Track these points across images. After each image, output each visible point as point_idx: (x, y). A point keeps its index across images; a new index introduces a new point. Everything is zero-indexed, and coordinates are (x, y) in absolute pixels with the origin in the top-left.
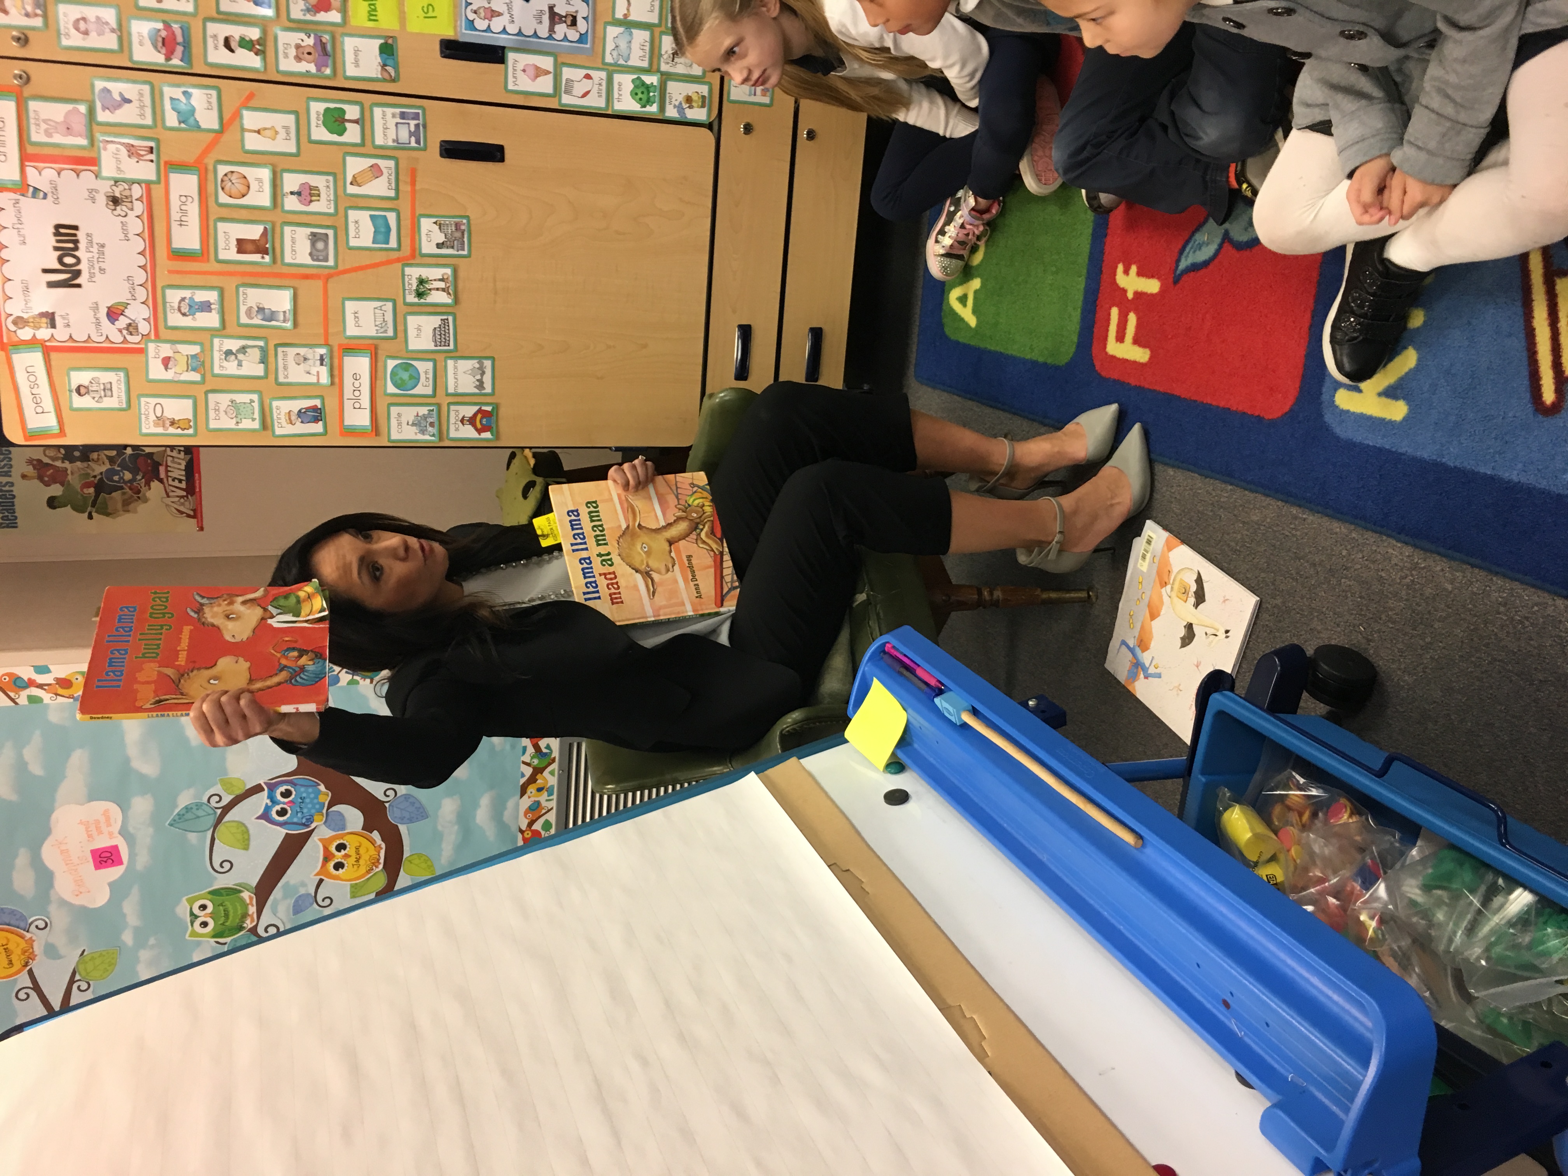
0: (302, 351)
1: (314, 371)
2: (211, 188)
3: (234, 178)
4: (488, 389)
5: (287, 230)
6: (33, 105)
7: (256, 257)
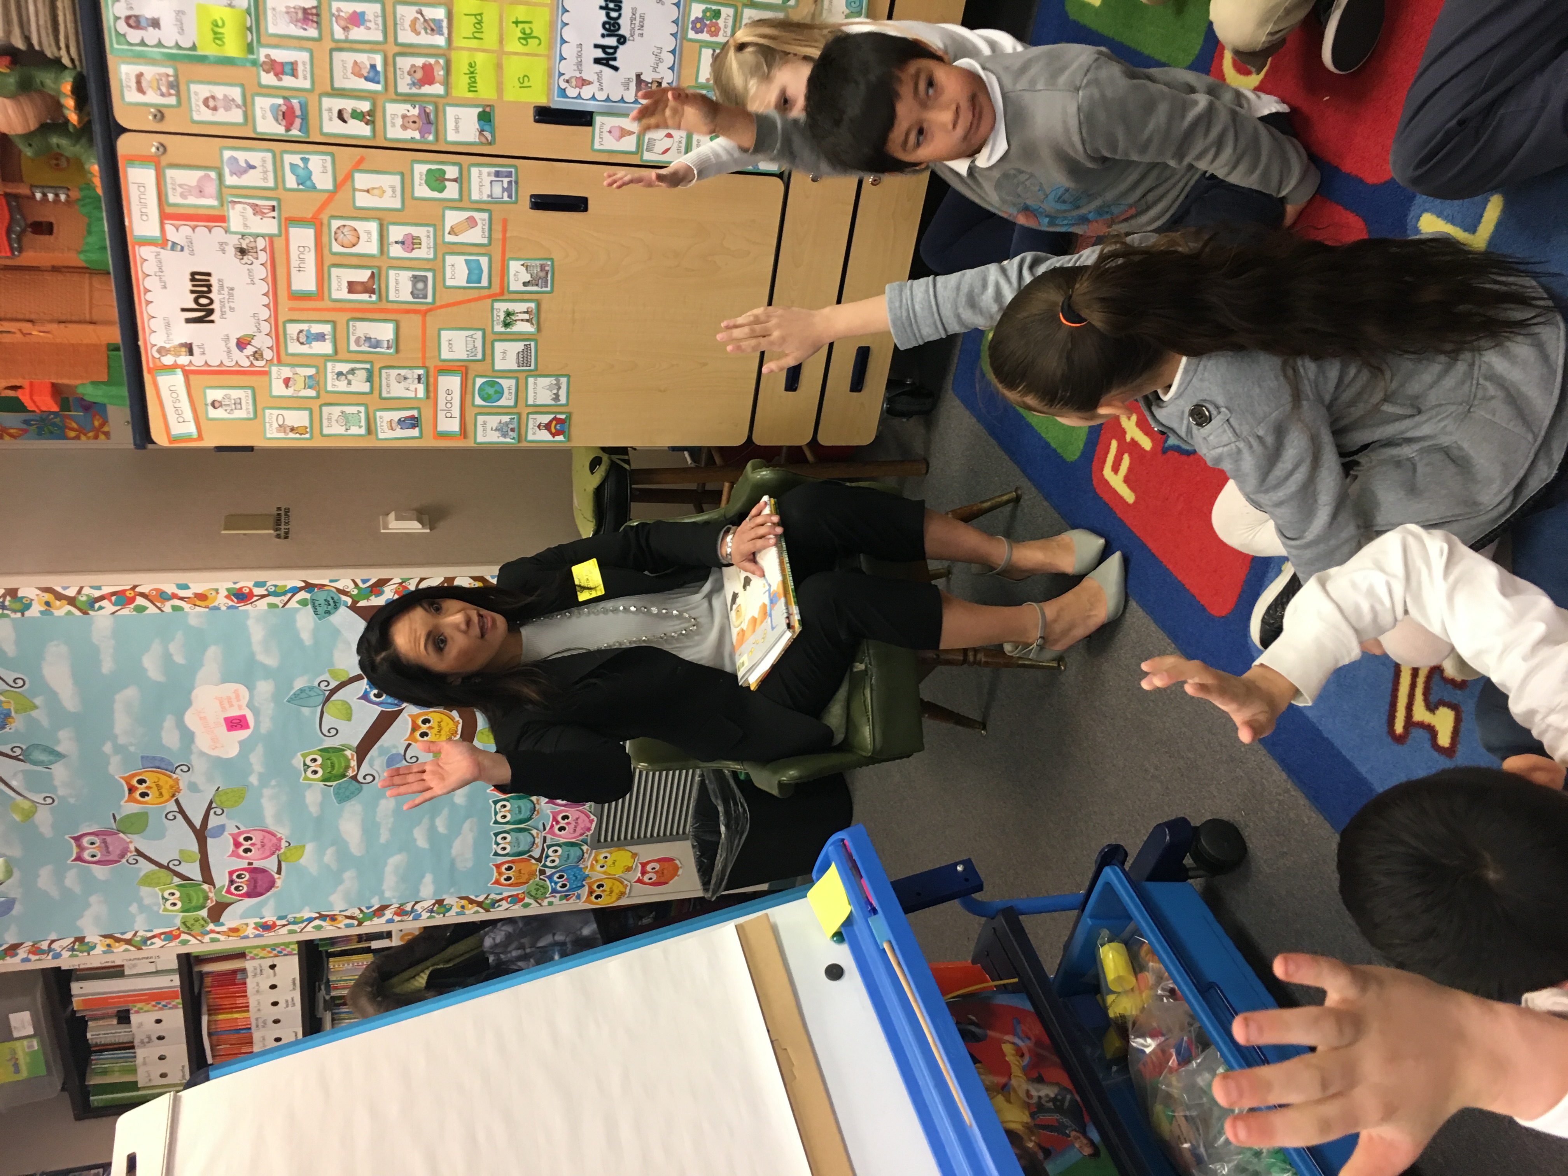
0: (403, 372)
1: (412, 388)
2: (325, 239)
3: (345, 230)
4: (563, 400)
5: (392, 273)
6: (170, 173)
7: (365, 297)
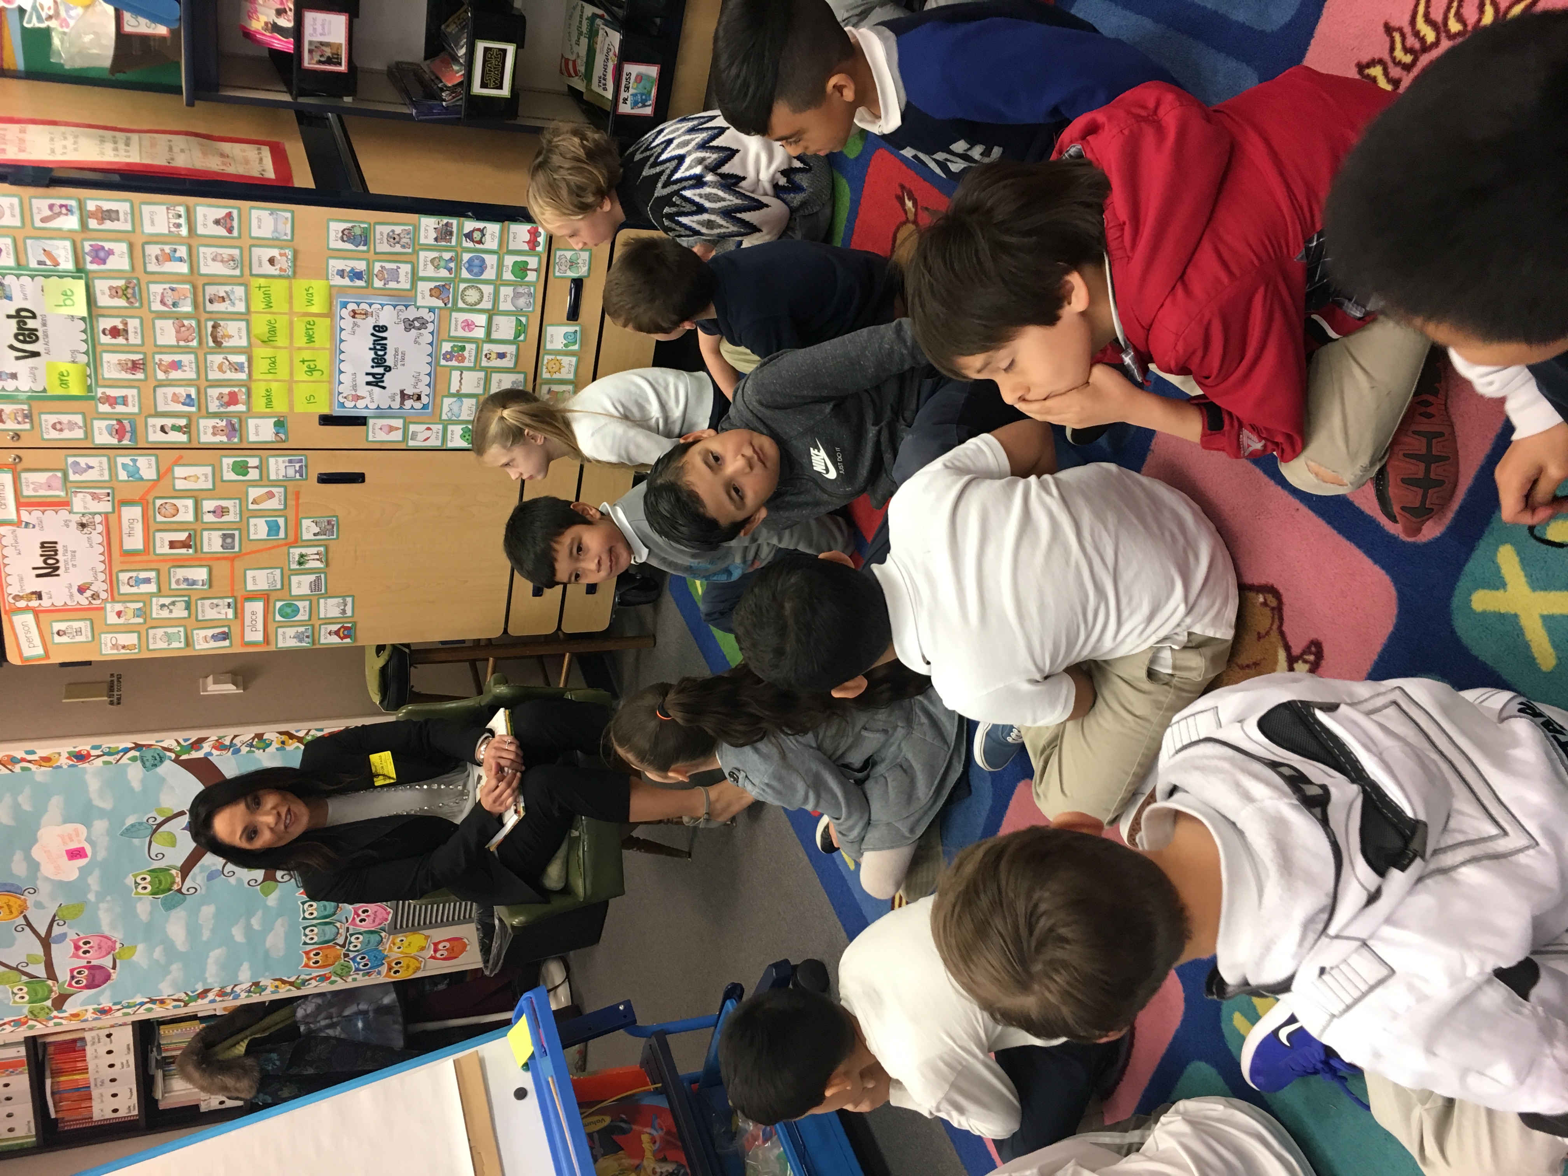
0: (215, 601)
1: (223, 611)
2: (151, 513)
3: (167, 506)
4: (349, 613)
5: (205, 533)
6: (24, 475)
7: (183, 551)
